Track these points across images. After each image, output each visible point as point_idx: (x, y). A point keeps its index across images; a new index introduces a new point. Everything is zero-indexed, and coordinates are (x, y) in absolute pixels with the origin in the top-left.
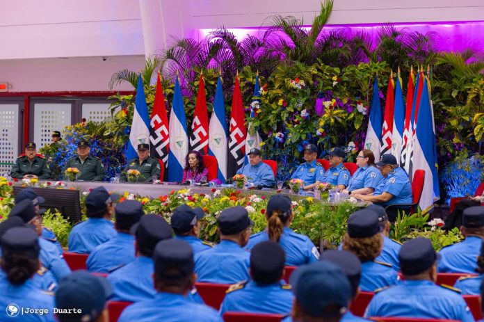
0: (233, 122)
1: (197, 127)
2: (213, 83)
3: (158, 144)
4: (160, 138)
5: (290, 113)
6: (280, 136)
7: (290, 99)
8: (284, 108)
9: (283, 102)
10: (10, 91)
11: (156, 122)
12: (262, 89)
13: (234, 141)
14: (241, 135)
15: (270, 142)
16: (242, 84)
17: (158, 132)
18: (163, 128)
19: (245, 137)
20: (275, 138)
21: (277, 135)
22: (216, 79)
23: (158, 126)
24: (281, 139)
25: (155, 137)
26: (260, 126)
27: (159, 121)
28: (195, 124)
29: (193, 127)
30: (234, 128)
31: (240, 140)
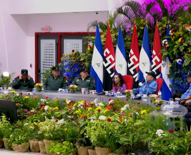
0: (154, 52)
1: (132, 56)
2: (142, 28)
3: (108, 67)
4: (109, 62)
5: (185, 47)
6: (180, 62)
7: (186, 38)
8: (181, 44)
9: (182, 40)
10: (51, 32)
11: (106, 53)
12: (170, 31)
13: (154, 64)
14: (159, 60)
15: (174, 64)
16: (160, 28)
17: (107, 59)
18: (111, 56)
19: (160, 62)
20: (177, 63)
21: (178, 61)
22: (144, 26)
23: (108, 55)
24: (180, 63)
25: (106, 62)
26: (168, 54)
27: (109, 52)
28: (131, 54)
29: (130, 56)
30: (154, 56)
31: (158, 63)
